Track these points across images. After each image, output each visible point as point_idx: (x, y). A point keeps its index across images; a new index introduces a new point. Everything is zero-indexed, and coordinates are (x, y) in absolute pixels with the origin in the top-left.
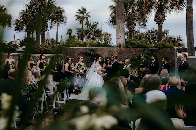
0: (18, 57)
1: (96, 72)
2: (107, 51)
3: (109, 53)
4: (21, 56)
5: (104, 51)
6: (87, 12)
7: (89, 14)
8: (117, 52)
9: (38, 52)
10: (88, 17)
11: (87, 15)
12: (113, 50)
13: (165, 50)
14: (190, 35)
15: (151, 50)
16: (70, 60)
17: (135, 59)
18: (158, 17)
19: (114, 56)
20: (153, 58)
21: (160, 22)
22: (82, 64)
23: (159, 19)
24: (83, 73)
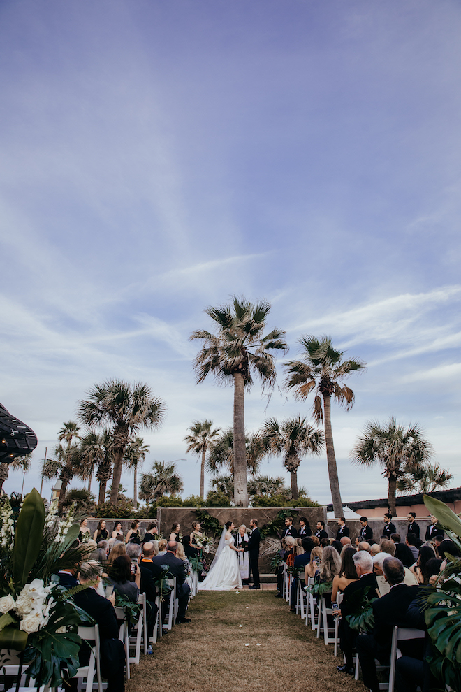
0: (98, 525)
1: (228, 547)
2: (227, 513)
3: (231, 516)
4: (104, 522)
5: (222, 513)
6: (144, 445)
7: (147, 448)
8: (243, 515)
9: (115, 516)
10: (145, 452)
11: (144, 449)
12: (236, 512)
13: (311, 510)
14: (335, 488)
15: (291, 511)
16: (178, 528)
17: (269, 526)
18: (290, 462)
19: (254, 522)
20: (302, 523)
21: (294, 469)
22: (200, 534)
23: (292, 464)
24: (201, 546)
